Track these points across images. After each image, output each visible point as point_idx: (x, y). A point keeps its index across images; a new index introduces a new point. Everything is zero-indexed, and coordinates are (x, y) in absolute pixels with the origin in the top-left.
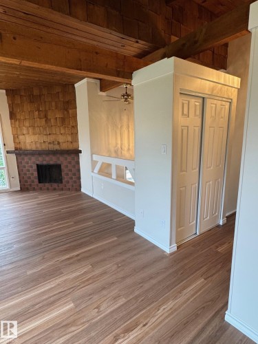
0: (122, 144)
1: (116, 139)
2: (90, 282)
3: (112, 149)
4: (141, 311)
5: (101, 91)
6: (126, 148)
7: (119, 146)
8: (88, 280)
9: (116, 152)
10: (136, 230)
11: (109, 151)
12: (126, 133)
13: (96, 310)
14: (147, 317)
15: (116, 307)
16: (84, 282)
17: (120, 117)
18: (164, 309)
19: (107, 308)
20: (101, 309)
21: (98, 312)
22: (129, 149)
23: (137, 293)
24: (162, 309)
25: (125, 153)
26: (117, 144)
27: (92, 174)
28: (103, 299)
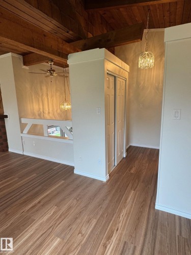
0: (43, 108)
1: (39, 105)
2: (63, 217)
3: (37, 113)
4: (110, 222)
5: (24, 65)
6: (47, 112)
7: (41, 110)
8: (60, 217)
9: (39, 115)
10: (75, 172)
11: (34, 114)
12: (46, 99)
13: (80, 235)
14: (116, 224)
15: (92, 226)
16: (58, 219)
17: (41, 86)
18: (123, 216)
19: (87, 230)
20: (83, 233)
21: (82, 236)
22: (49, 113)
23: (101, 213)
24: (121, 216)
25: (46, 116)
26: (39, 109)
27: (22, 135)
28: (80, 226)
